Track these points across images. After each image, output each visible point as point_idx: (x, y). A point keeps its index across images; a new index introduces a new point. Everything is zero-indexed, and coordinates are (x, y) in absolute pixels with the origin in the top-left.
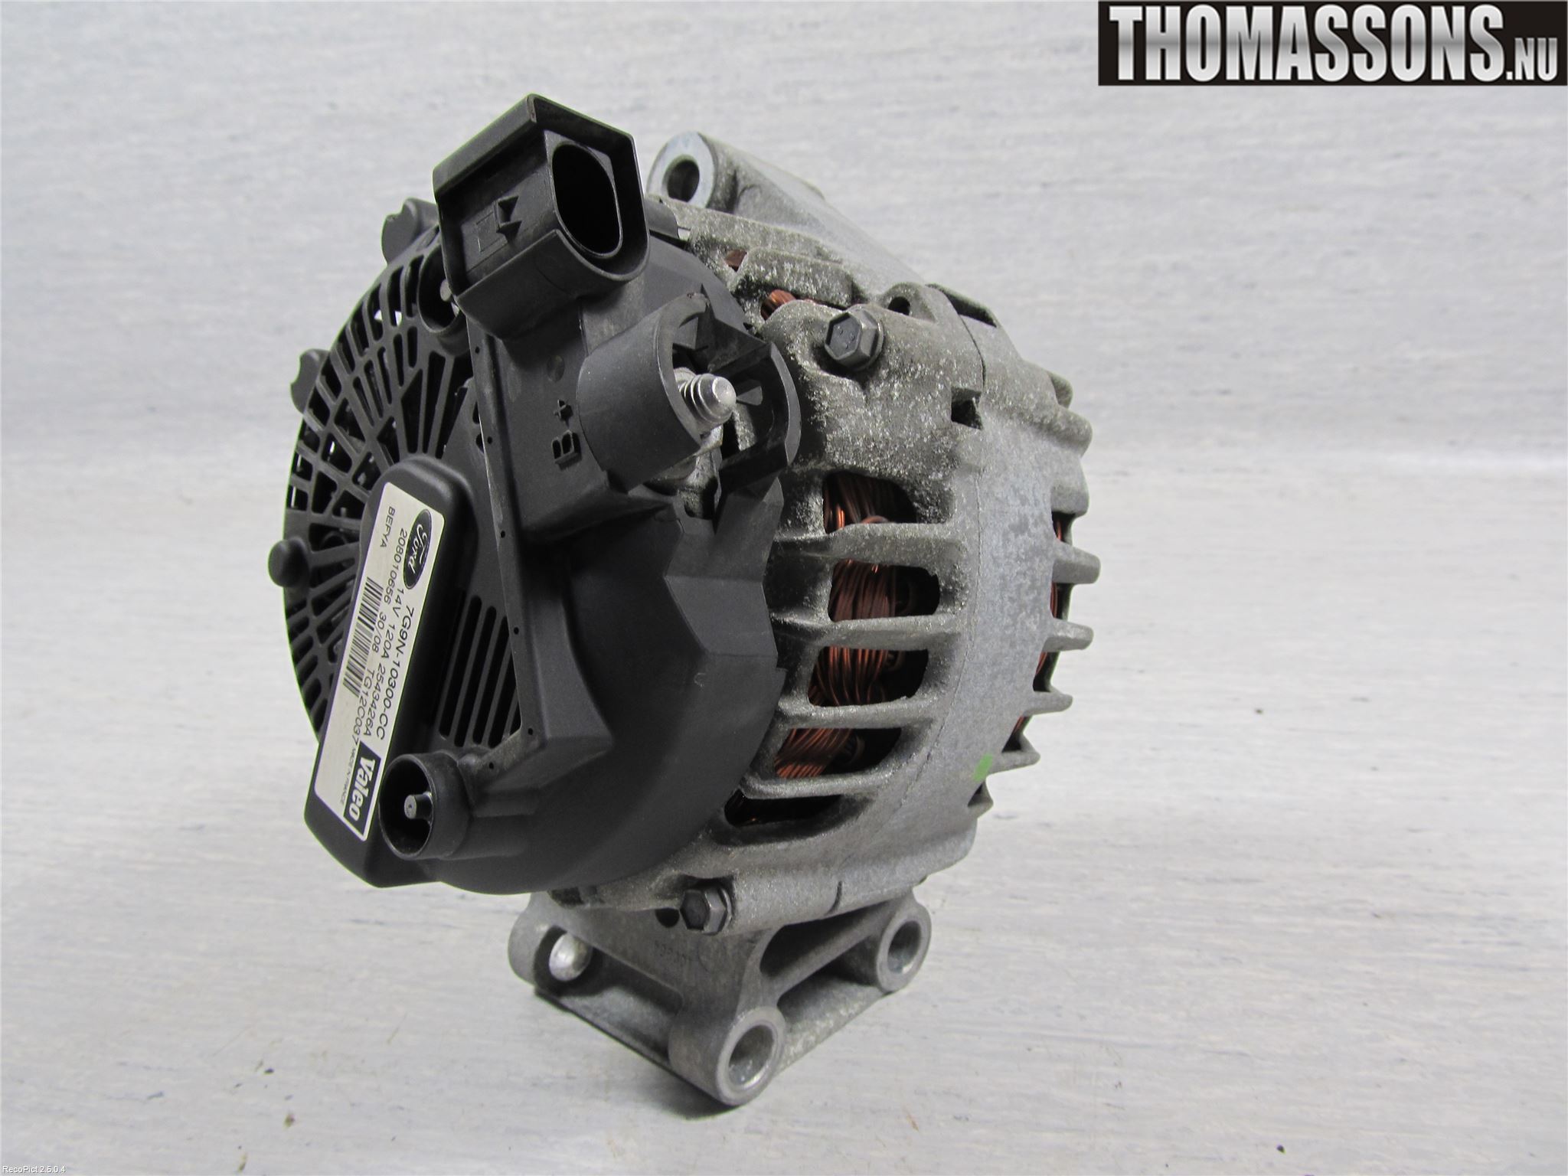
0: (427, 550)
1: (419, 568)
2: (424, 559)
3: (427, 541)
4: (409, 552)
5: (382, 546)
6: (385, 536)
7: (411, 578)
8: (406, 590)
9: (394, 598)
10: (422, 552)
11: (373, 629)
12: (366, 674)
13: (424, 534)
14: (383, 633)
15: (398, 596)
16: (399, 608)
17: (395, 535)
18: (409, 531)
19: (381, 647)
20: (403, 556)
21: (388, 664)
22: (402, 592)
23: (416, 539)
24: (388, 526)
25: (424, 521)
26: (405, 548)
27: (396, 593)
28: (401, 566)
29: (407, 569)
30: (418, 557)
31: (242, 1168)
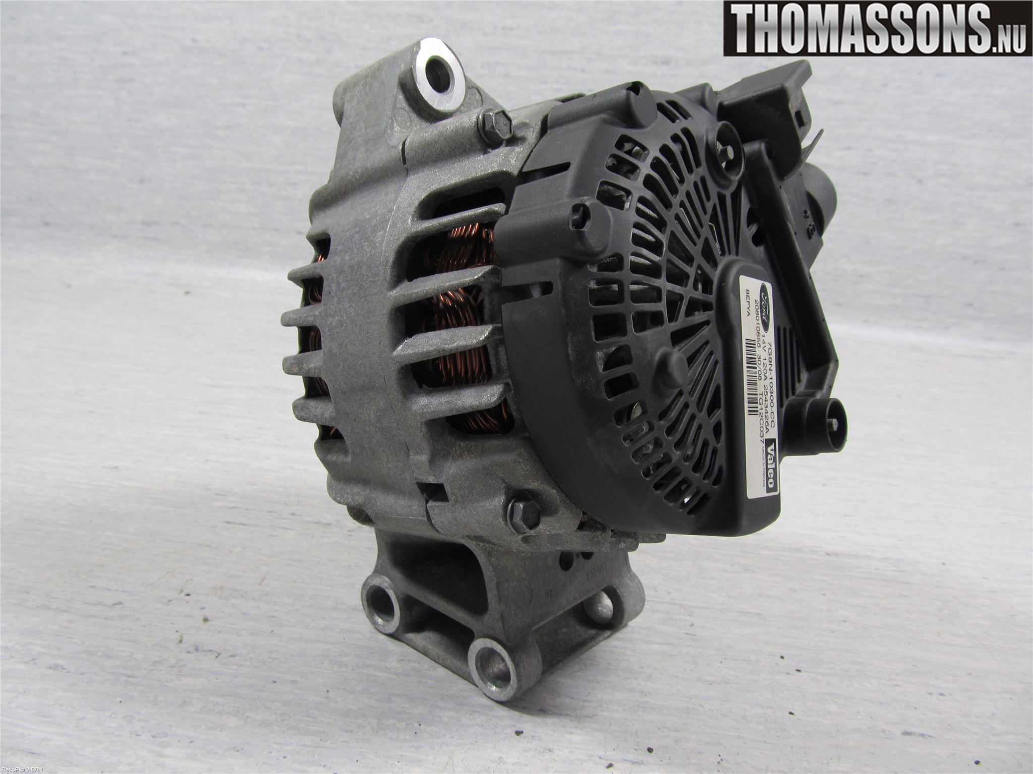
0: (769, 306)
1: (768, 318)
2: (769, 312)
3: (767, 301)
4: (762, 312)
5: (748, 315)
6: (748, 308)
7: (766, 326)
8: (765, 334)
9: (761, 342)
10: (767, 308)
11: (755, 368)
12: (759, 397)
13: (766, 297)
14: (761, 366)
15: (763, 340)
16: (765, 346)
17: (753, 304)
18: (758, 299)
19: (762, 376)
20: (759, 315)
21: (767, 382)
22: (764, 336)
23: (763, 302)
24: (748, 302)
25: (763, 289)
26: (759, 310)
27: (762, 338)
28: (760, 321)
29: (763, 321)
30: (766, 311)
31: (181, 641)
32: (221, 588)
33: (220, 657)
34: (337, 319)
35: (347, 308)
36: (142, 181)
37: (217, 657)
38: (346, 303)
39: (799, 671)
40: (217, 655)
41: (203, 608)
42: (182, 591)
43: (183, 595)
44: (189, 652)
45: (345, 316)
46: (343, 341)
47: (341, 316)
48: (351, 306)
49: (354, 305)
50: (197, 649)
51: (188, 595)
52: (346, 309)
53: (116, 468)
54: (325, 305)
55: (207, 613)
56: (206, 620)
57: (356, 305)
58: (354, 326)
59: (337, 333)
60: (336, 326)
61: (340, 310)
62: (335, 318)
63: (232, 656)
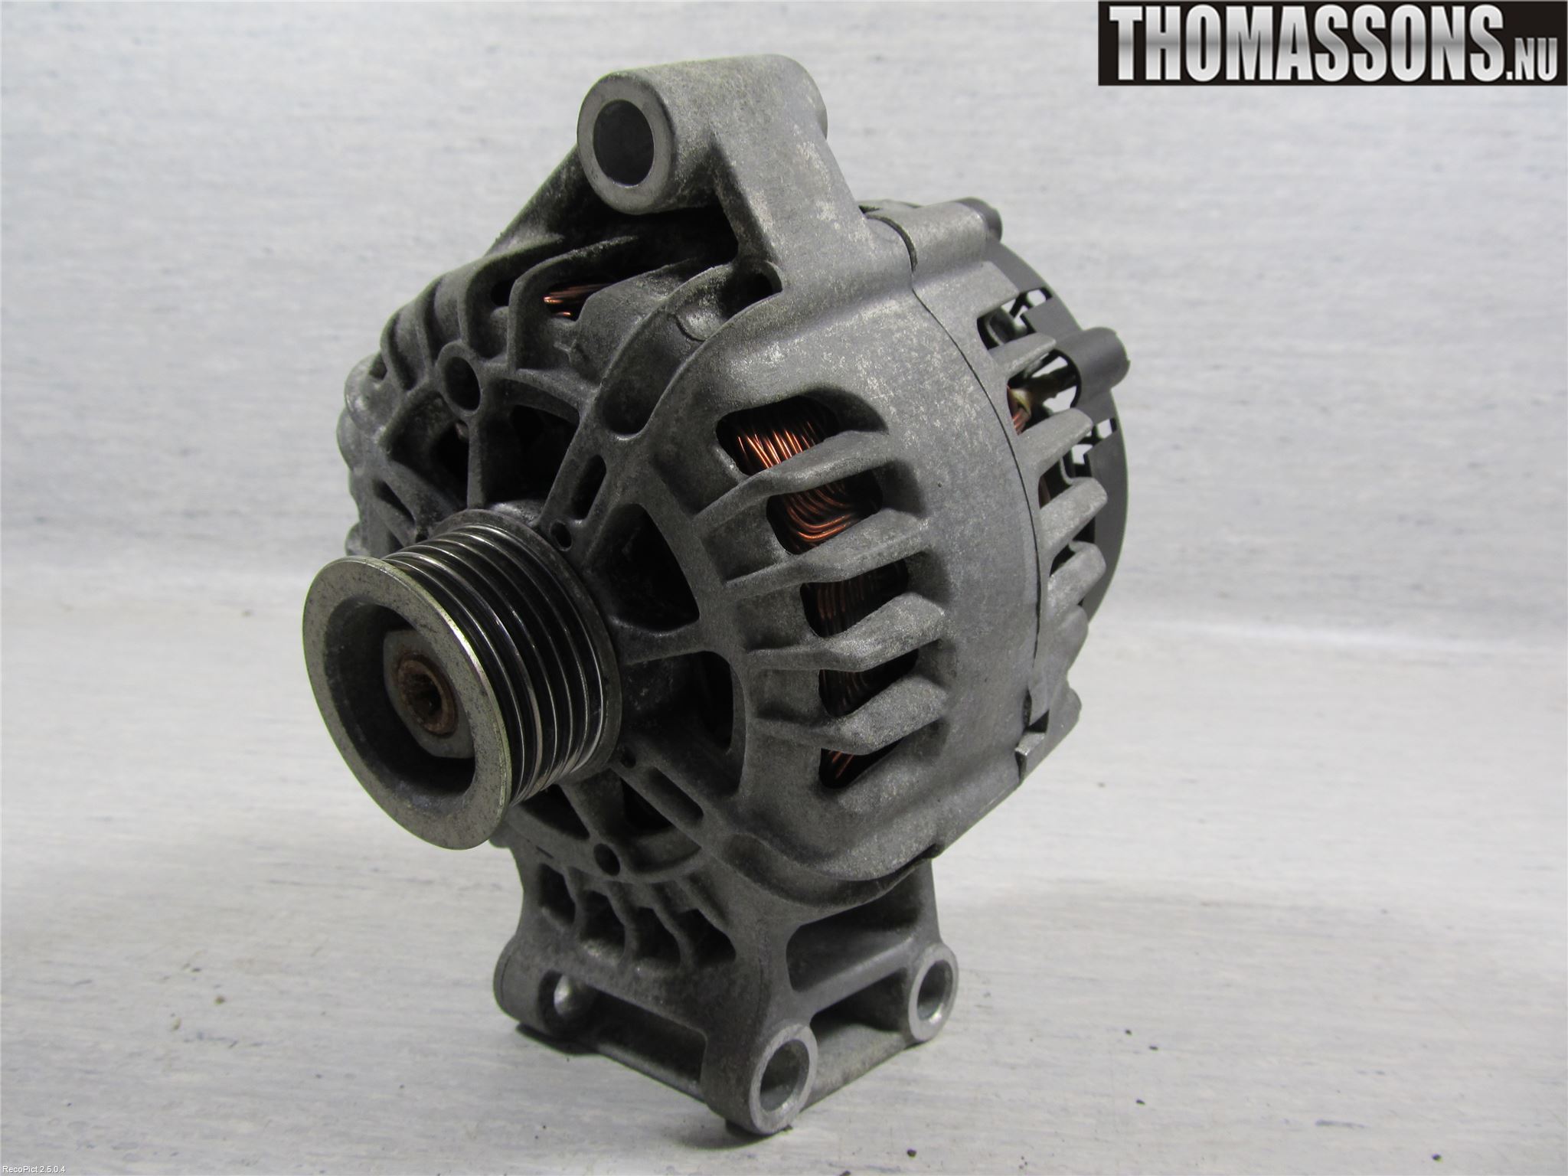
31: (177, 1027)
32: (251, 961)
33: (237, 1046)
34: (971, 523)
35: (983, 500)
36: (185, 452)
37: (232, 1046)
38: (978, 493)
39: (1154, 1048)
40: (231, 1044)
41: (218, 986)
42: (187, 966)
43: (188, 971)
44: (187, 1041)
45: (983, 515)
46: (989, 555)
47: (978, 516)
48: (988, 496)
49: (991, 493)
50: (200, 1036)
51: (197, 970)
52: (982, 503)
53: (108, 820)
54: (939, 509)
55: (222, 992)
56: (220, 1000)
57: (995, 492)
58: (1001, 526)
59: (977, 545)
60: (973, 536)
61: (973, 508)
62: (968, 523)
63: (256, 1045)
